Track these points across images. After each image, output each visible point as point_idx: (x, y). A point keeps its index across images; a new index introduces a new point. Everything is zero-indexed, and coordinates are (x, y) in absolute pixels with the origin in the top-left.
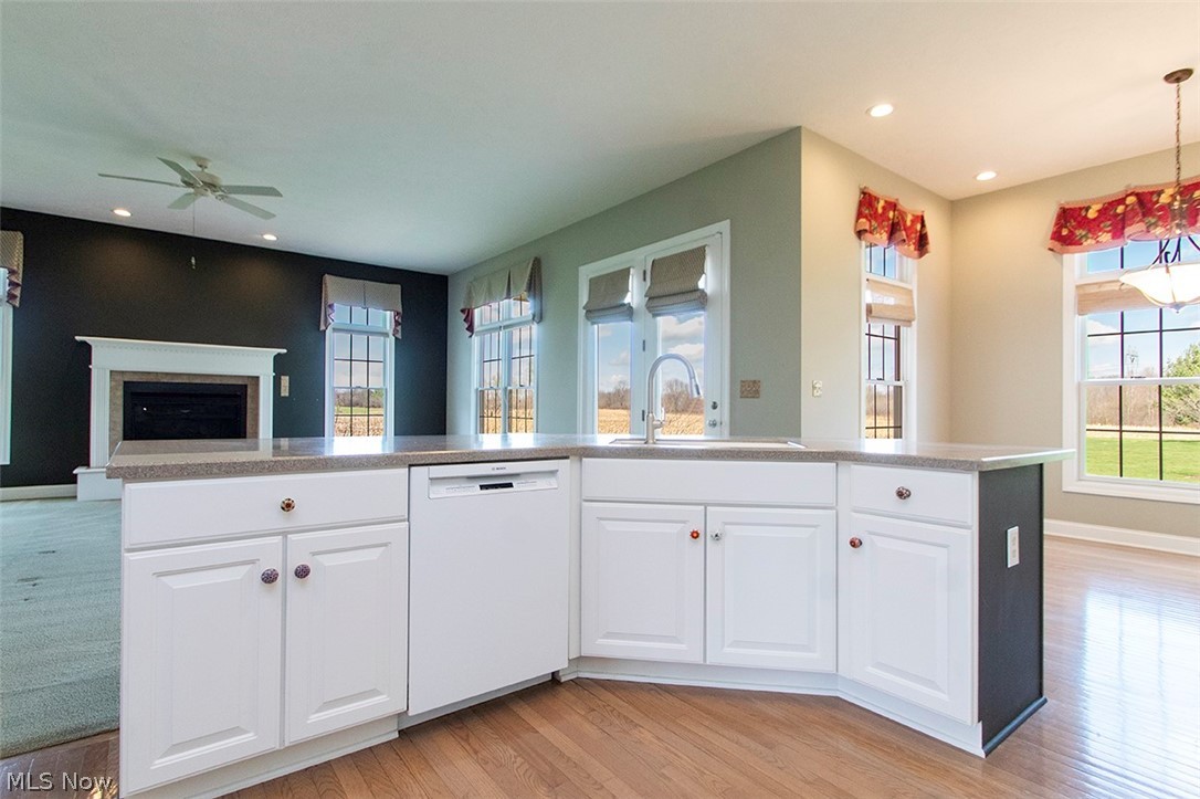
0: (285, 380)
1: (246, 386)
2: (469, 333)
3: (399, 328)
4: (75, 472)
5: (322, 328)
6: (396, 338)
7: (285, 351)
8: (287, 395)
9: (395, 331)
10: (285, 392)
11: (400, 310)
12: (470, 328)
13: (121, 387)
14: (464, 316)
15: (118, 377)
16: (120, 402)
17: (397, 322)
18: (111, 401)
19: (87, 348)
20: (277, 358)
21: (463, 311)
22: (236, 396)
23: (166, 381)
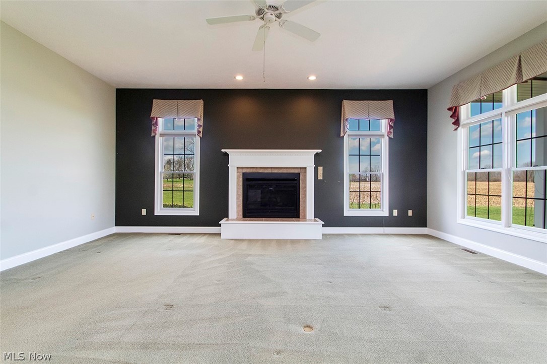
0: (321, 169)
1: (299, 173)
2: (454, 127)
3: (392, 130)
4: (220, 223)
5: (342, 135)
6: (389, 138)
7: (321, 151)
8: (322, 179)
9: (389, 133)
10: (320, 177)
11: (393, 117)
12: (457, 123)
13: (242, 176)
14: (451, 113)
15: (240, 170)
16: (241, 184)
17: (390, 126)
18: (237, 183)
19: (227, 155)
20: (316, 155)
21: (450, 109)
22: (294, 180)
23: (261, 172)
